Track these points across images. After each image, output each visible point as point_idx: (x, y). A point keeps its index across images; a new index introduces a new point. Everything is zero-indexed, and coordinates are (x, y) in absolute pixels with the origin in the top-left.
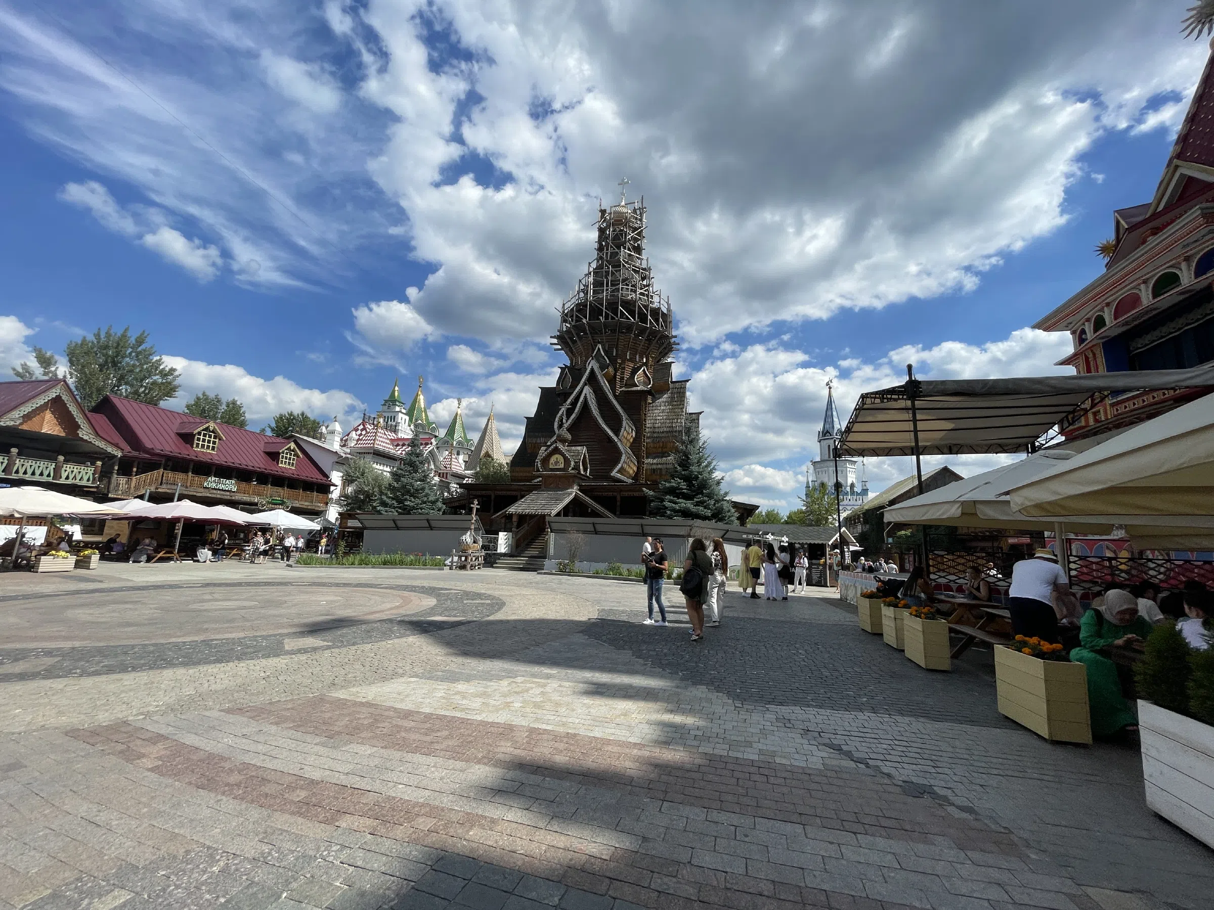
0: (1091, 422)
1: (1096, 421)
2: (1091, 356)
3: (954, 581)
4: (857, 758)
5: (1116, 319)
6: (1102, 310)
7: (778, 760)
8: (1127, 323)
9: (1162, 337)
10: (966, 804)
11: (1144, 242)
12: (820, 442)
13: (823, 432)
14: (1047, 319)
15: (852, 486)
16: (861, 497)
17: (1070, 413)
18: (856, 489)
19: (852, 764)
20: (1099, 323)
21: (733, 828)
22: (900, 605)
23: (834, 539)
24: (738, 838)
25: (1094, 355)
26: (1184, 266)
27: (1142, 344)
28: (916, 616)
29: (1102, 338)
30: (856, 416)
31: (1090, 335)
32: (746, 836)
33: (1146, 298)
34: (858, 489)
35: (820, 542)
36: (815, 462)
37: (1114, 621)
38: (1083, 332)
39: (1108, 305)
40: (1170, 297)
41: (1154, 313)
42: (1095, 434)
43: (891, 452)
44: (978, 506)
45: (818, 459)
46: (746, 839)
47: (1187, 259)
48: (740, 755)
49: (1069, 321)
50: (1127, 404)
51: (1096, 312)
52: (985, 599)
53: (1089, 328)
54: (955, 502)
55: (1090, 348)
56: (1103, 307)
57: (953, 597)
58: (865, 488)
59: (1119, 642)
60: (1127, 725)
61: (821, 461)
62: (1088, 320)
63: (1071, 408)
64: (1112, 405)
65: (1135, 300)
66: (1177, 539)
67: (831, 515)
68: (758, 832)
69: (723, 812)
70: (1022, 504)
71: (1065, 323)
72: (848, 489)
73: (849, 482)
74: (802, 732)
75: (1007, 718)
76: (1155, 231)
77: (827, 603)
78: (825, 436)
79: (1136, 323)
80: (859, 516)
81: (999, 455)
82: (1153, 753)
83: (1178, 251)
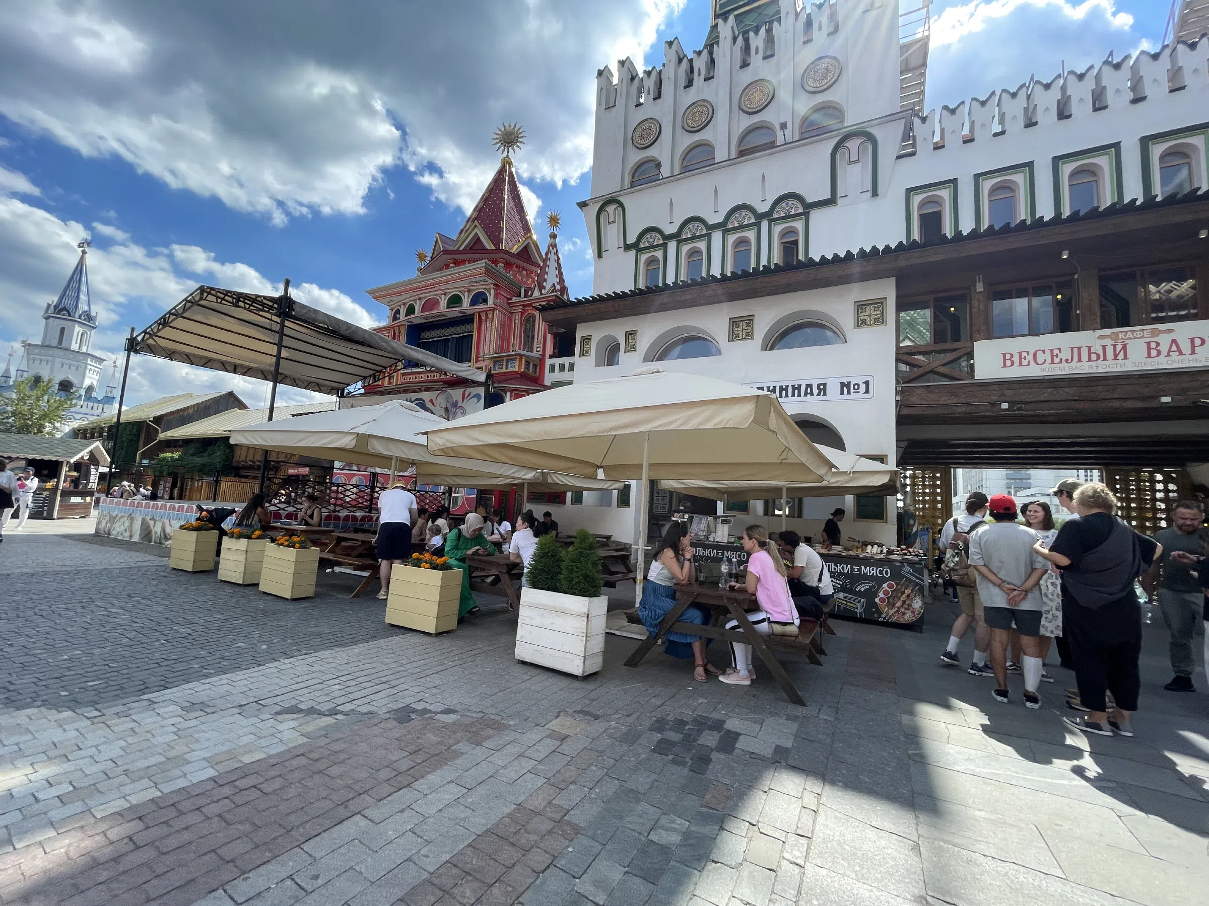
0: (386, 384)
1: (390, 383)
2: (397, 332)
3: (283, 509)
4: (328, 710)
5: (422, 312)
6: (415, 301)
7: (247, 759)
8: (426, 318)
9: (440, 337)
10: (443, 709)
11: (447, 267)
12: (47, 318)
13: (55, 307)
14: (380, 290)
15: (90, 389)
16: (101, 406)
17: (377, 371)
18: (94, 394)
19: (329, 720)
20: (411, 310)
21: (289, 882)
22: (253, 536)
23: (80, 456)
24: (309, 889)
25: (400, 332)
26: (466, 294)
27: (429, 336)
28: (288, 546)
29: (408, 322)
30: (185, 310)
31: (402, 316)
32: (316, 877)
33: (443, 306)
34: (98, 394)
35: (54, 459)
36: (30, 345)
37: (468, 536)
38: (398, 312)
39: (420, 299)
40: (455, 312)
41: (443, 318)
42: (389, 393)
43: (210, 364)
44: (372, 440)
45: (38, 341)
46: (320, 882)
47: (469, 291)
48: (181, 783)
49: (392, 299)
50: (411, 376)
51: (411, 301)
52: (317, 524)
53: (403, 311)
54: (348, 433)
55: (399, 326)
56: (416, 300)
57: (290, 524)
58: (110, 395)
59: (470, 552)
60: (472, 608)
61: (42, 346)
62: (404, 304)
63: (379, 368)
64: (403, 374)
65: (436, 303)
66: (443, 477)
67: (50, 422)
68: (323, 860)
69: (251, 875)
70: (443, 445)
71: (388, 300)
72: (83, 392)
73: (87, 383)
74: (237, 710)
75: (392, 625)
76: (457, 263)
77: (79, 540)
78: (59, 313)
79: (431, 320)
80: (102, 429)
81: (316, 393)
82: (527, 621)
83: (466, 283)
